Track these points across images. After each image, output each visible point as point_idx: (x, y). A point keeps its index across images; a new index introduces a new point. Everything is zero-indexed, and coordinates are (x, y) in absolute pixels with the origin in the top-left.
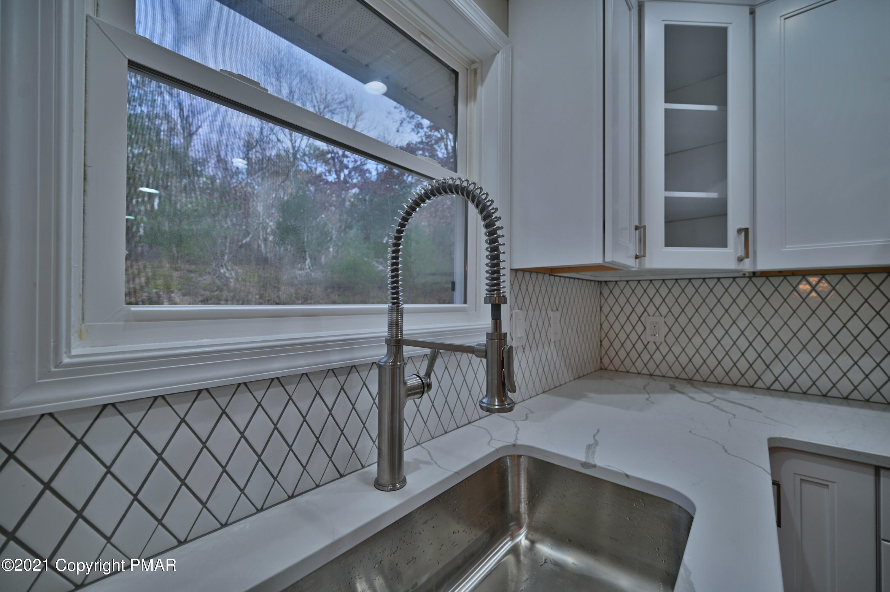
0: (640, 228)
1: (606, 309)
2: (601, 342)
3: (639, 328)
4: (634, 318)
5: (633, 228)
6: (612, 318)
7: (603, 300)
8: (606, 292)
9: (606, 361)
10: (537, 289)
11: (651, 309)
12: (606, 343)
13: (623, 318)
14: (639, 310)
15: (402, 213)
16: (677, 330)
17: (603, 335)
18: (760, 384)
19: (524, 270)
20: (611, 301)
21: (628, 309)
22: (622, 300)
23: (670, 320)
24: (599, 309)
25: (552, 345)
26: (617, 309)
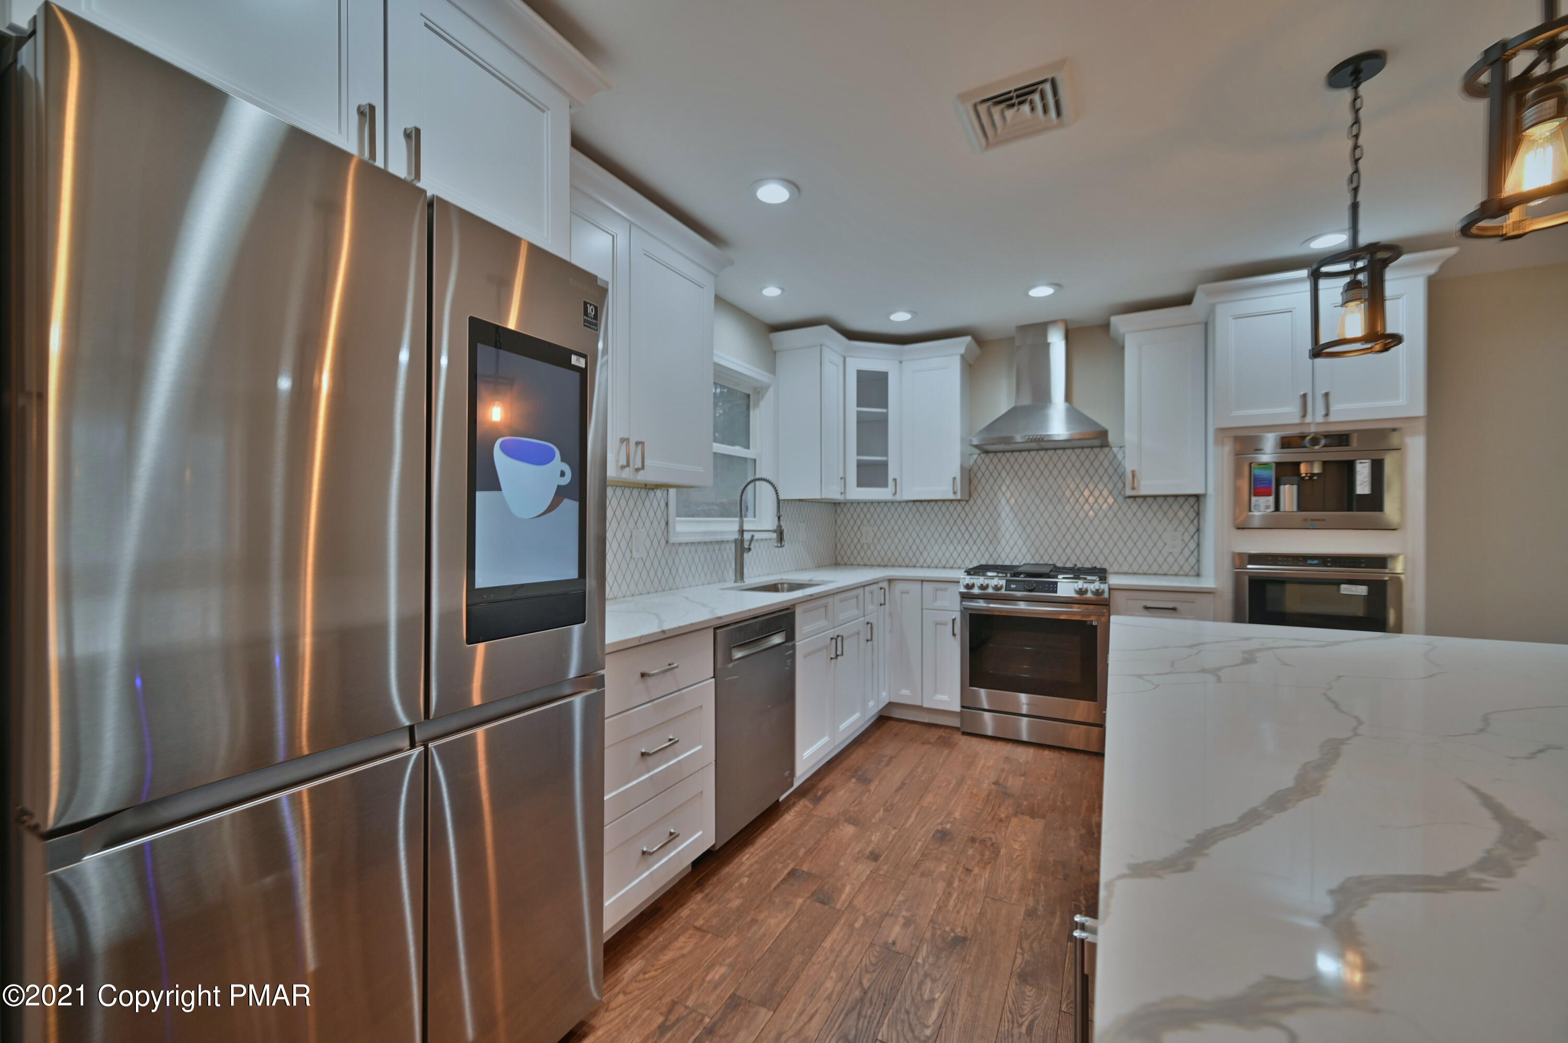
0: (844, 479)
1: (839, 522)
2: (836, 545)
3: (859, 534)
4: (856, 528)
5: (839, 478)
6: (842, 528)
7: (837, 516)
8: (839, 510)
9: (839, 558)
10: (792, 509)
11: (865, 522)
12: (839, 546)
13: (849, 528)
14: (859, 522)
15: (746, 483)
16: (879, 535)
17: (837, 541)
18: (918, 565)
19: (792, 500)
20: (842, 516)
21: (852, 522)
22: (849, 516)
23: (876, 528)
24: (834, 522)
25: (801, 544)
26: (845, 522)
